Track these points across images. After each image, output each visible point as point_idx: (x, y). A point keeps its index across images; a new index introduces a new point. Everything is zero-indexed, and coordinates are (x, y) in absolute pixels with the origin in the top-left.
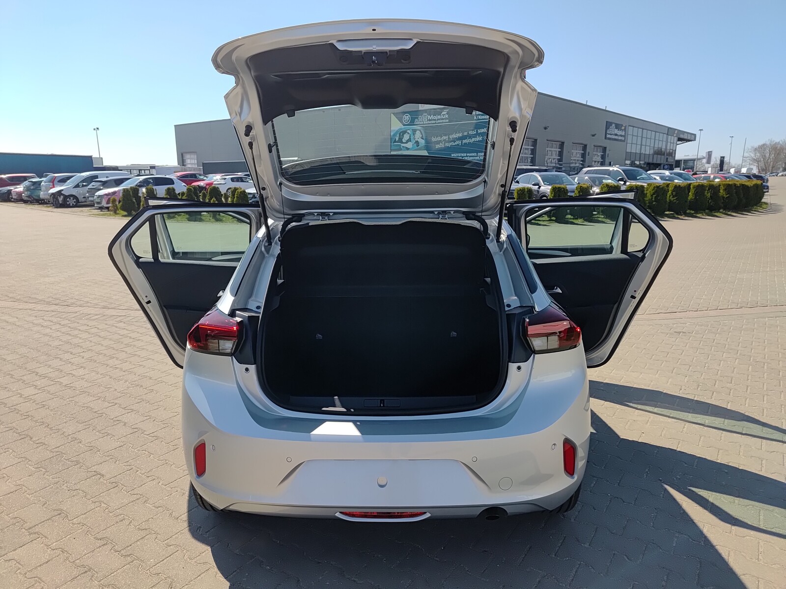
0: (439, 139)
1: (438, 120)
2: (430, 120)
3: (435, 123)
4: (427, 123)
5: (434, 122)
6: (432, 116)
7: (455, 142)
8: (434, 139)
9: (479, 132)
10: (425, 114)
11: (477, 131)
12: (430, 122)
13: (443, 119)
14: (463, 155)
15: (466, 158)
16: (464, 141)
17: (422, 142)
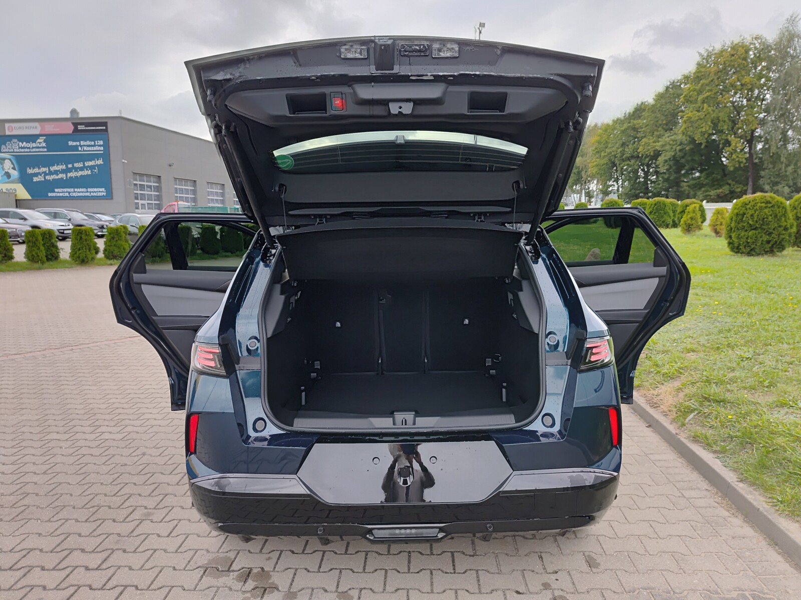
0: (36, 170)
1: (33, 148)
2: (22, 148)
3: (30, 152)
4: (18, 151)
5: (29, 150)
6: (24, 143)
7: (57, 175)
8: (30, 171)
9: (86, 164)
10: (16, 140)
11: (84, 164)
12: (23, 150)
13: (38, 148)
14: (69, 190)
15: (74, 194)
16: (69, 175)
17: (15, 174)
